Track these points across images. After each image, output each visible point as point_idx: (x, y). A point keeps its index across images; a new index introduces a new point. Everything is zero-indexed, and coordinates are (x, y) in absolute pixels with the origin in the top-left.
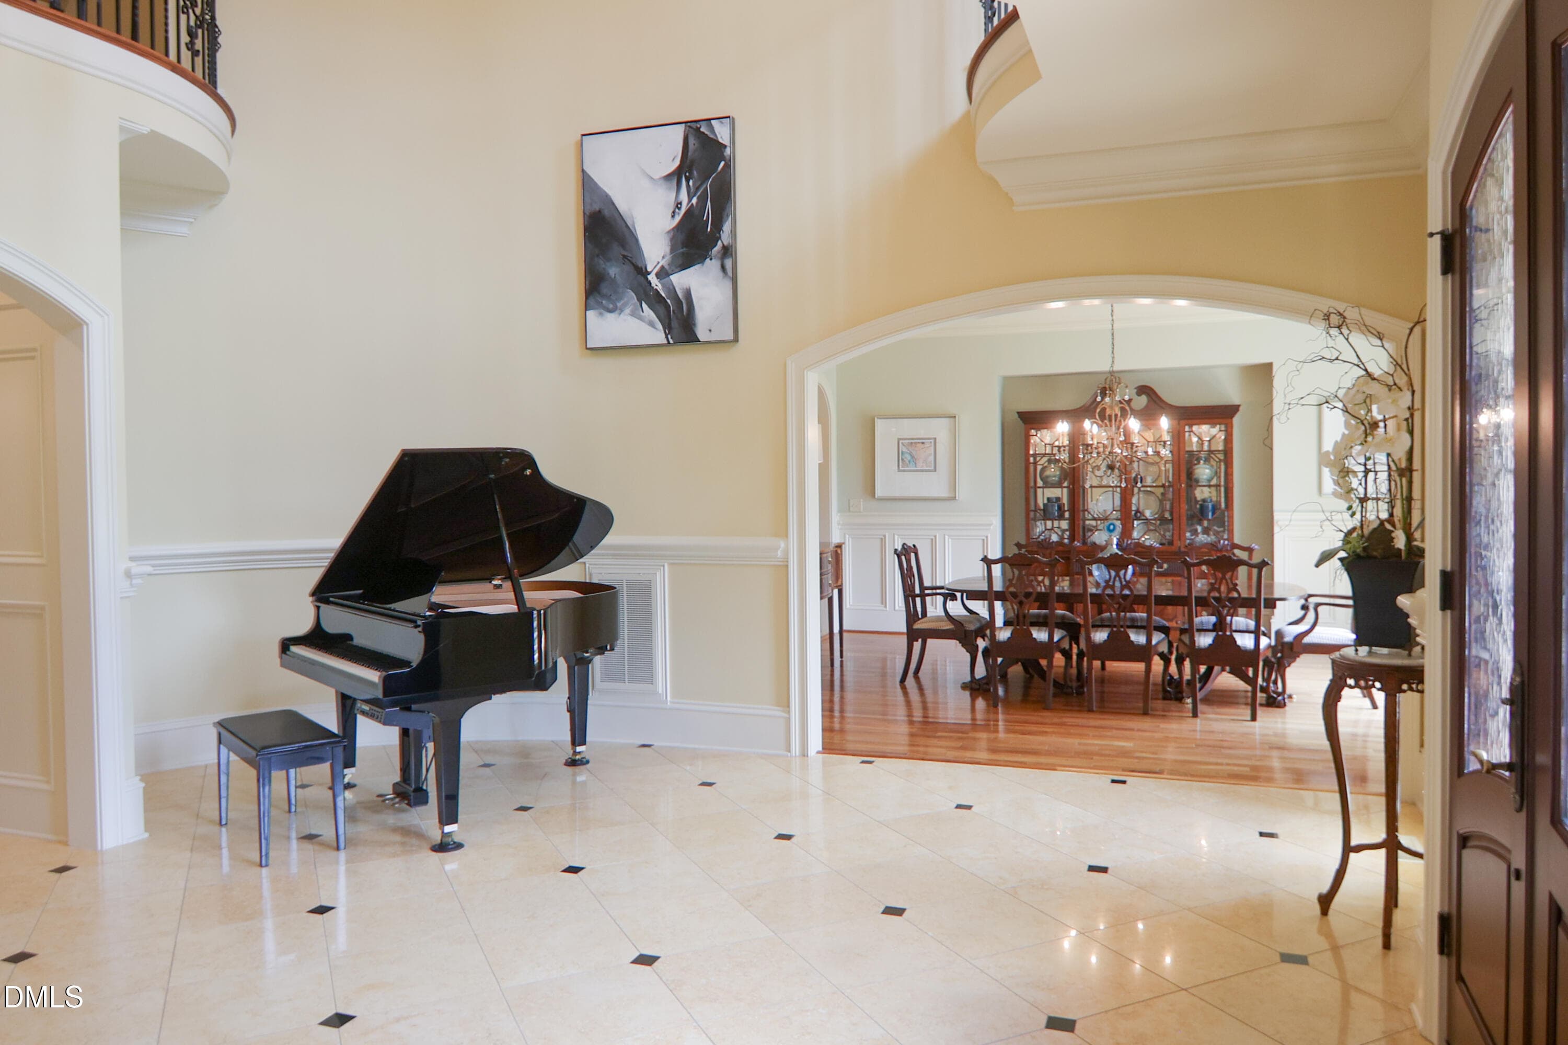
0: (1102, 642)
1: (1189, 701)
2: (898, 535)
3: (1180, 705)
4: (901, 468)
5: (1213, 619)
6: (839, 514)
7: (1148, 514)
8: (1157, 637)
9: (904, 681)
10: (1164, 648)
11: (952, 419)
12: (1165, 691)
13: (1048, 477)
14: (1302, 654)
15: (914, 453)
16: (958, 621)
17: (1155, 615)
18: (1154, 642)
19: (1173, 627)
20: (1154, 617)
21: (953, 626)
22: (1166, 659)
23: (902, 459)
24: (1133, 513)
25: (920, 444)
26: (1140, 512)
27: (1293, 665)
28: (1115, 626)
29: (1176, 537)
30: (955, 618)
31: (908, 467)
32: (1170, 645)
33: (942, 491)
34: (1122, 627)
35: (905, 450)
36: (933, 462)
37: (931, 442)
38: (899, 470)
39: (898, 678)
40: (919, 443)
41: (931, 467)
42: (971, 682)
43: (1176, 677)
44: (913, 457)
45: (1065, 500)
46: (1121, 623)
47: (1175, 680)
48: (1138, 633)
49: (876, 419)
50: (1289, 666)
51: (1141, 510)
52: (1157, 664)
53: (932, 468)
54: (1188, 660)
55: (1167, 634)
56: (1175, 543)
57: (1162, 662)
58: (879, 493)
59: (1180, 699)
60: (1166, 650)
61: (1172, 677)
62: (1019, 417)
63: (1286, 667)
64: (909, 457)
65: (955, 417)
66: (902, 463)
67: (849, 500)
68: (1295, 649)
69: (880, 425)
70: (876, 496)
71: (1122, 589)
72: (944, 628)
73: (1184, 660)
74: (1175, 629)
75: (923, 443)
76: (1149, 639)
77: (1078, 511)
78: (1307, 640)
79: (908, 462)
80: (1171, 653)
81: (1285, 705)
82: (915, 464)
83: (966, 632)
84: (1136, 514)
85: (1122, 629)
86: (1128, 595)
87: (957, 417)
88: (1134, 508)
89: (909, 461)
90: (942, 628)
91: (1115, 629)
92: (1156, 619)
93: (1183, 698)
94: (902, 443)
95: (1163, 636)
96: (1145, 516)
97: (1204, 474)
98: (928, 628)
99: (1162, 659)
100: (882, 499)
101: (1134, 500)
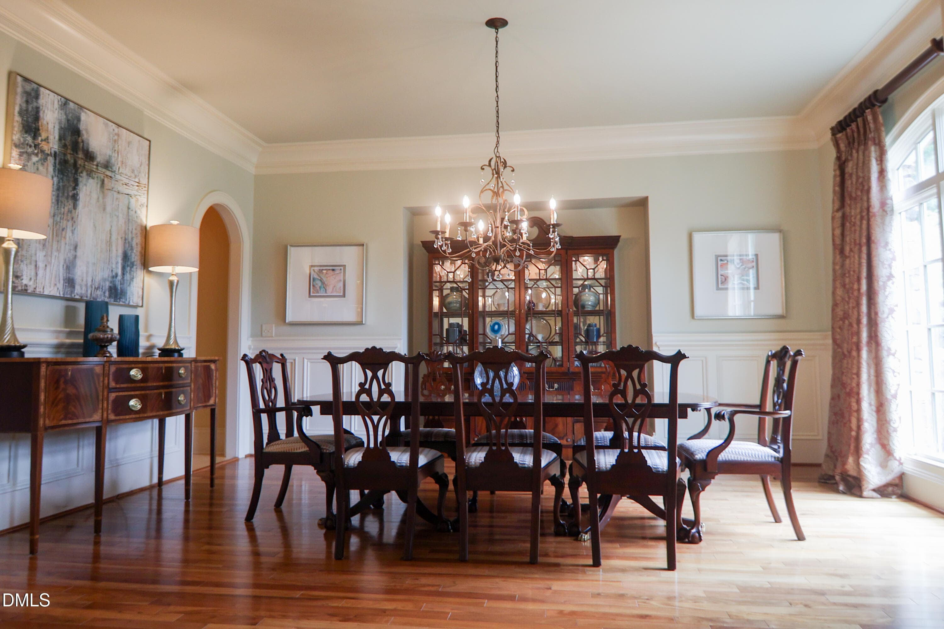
0: (478, 465)
1: (587, 537)
2: (307, 359)
3: (576, 544)
4: (312, 294)
5: (609, 435)
6: (251, 339)
7: (540, 337)
8: (547, 458)
9: (252, 518)
10: (555, 471)
11: (361, 247)
12: (557, 524)
13: (450, 303)
14: (717, 474)
15: (324, 279)
16: (315, 443)
17: (544, 431)
18: (543, 464)
19: (564, 445)
20: (543, 433)
21: (308, 449)
22: (557, 483)
23: (313, 286)
24: (527, 336)
25: (331, 271)
26: (533, 336)
27: (707, 488)
28: (495, 445)
29: (565, 359)
30: (310, 438)
31: (318, 292)
32: (563, 465)
33: (351, 317)
34: (503, 445)
35: (316, 276)
36: (342, 288)
37: (341, 269)
38: (310, 296)
39: (244, 515)
40: (329, 270)
41: (340, 293)
42: (328, 518)
43: (569, 502)
44: (323, 283)
45: (466, 327)
46: (503, 441)
47: (569, 506)
48: (524, 453)
49: (289, 247)
50: (703, 490)
51: (534, 333)
52: (549, 489)
53: (342, 294)
54: (584, 485)
55: (559, 453)
56: (564, 364)
57: (553, 488)
58: (289, 319)
59: (575, 535)
60: (558, 474)
61: (564, 503)
62: (423, 246)
63: (700, 492)
64: (319, 283)
65: (363, 245)
66: (313, 289)
67: (262, 326)
68: (709, 469)
69: (293, 252)
70: (287, 321)
71: (503, 395)
72: (298, 451)
73: (579, 485)
74: (567, 447)
75: (333, 270)
76: (537, 460)
77: (478, 334)
78: (723, 456)
79: (318, 288)
80: (563, 475)
81: (700, 540)
82: (326, 290)
83: (322, 454)
84: (529, 338)
85: (503, 448)
86: (509, 404)
87: (365, 244)
88: (527, 332)
89: (320, 287)
90: (296, 451)
91: (494, 448)
92: (548, 436)
93: (579, 533)
94: (314, 270)
95: (555, 455)
96: (538, 340)
97: (589, 301)
98: (280, 451)
99: (553, 484)
100: (292, 324)
101: (528, 327)
